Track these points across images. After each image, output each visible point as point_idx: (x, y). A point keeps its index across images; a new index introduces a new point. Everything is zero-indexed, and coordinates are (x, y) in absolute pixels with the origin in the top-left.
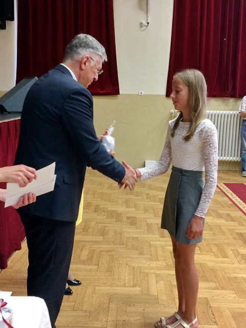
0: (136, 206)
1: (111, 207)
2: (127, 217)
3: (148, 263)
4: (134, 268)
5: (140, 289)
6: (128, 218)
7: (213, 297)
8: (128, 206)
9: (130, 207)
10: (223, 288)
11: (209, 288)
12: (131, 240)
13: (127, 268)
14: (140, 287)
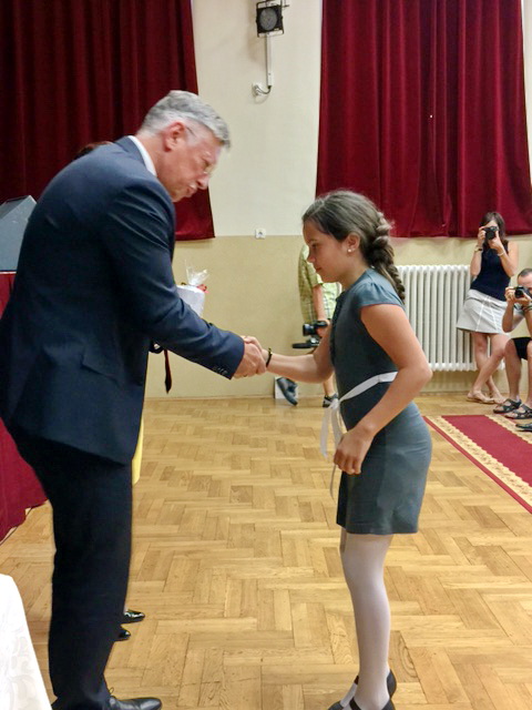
0: (252, 465)
1: (198, 470)
2: (233, 488)
3: (274, 572)
4: (243, 582)
5: (255, 620)
6: (235, 488)
7: (412, 628)
8: (235, 466)
9: (240, 468)
10: (433, 612)
11: (405, 613)
12: (239, 530)
13: (229, 582)
14: (255, 617)
